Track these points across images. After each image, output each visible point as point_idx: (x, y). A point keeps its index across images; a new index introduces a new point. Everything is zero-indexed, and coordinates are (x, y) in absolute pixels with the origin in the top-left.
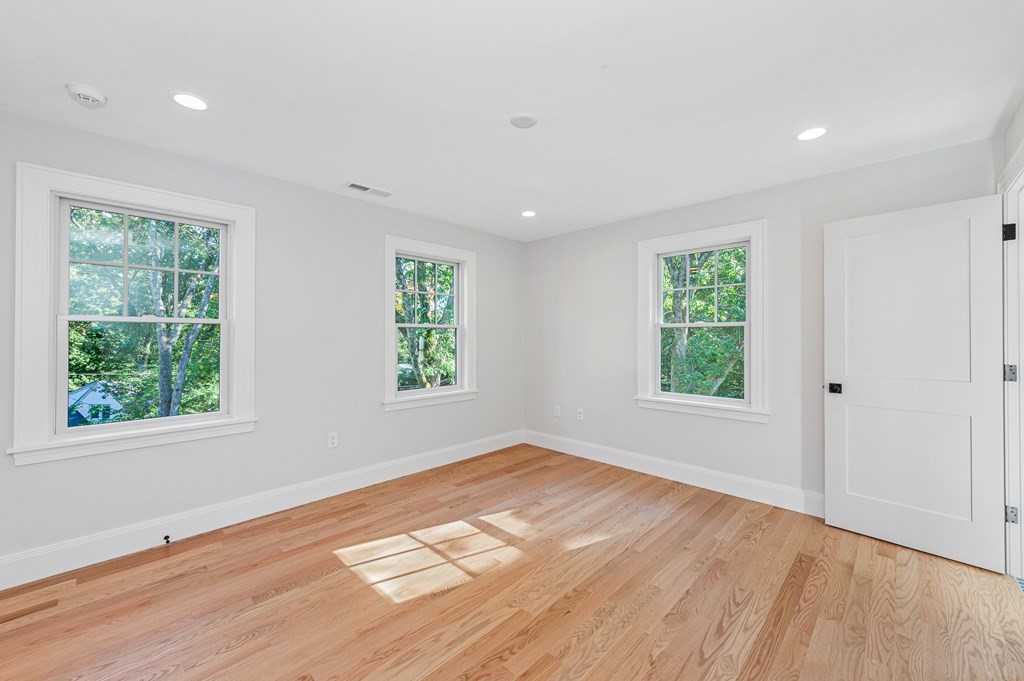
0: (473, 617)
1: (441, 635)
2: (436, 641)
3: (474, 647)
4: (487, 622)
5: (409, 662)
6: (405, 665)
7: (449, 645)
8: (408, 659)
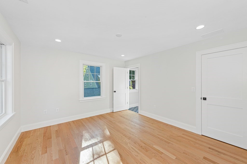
0: (130, 150)
1: (135, 155)
2: (137, 156)
3: (139, 150)
4: (132, 148)
5: (144, 160)
6: (144, 161)
7: (138, 154)
8: (143, 161)
